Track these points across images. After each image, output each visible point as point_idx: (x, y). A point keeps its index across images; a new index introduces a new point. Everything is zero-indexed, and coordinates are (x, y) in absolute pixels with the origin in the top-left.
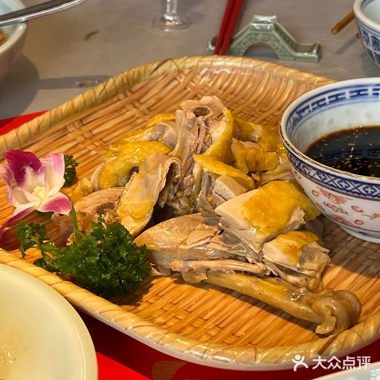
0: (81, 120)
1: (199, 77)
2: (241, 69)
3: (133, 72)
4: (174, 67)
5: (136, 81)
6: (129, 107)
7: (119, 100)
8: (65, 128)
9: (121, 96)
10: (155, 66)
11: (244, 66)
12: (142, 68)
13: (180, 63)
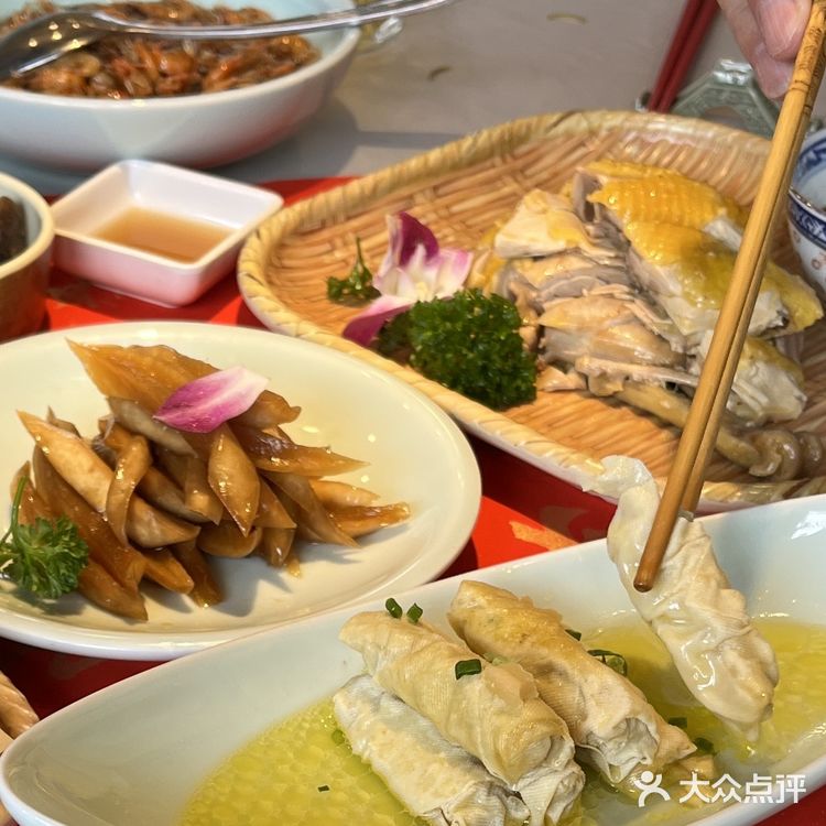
0: (435, 188)
1: (621, 145)
2: (692, 138)
3: (520, 124)
4: (584, 125)
5: (523, 139)
6: (508, 179)
7: (493, 166)
8: (411, 197)
9: (497, 160)
10: (555, 118)
11: (699, 133)
12: (534, 120)
13: (595, 118)
